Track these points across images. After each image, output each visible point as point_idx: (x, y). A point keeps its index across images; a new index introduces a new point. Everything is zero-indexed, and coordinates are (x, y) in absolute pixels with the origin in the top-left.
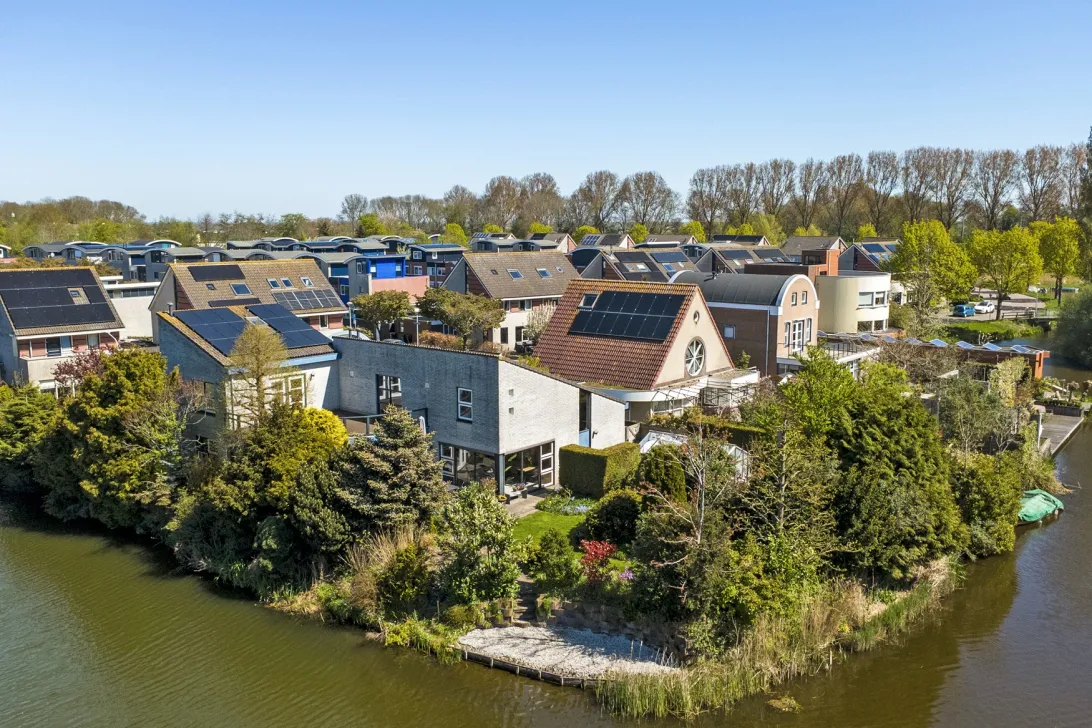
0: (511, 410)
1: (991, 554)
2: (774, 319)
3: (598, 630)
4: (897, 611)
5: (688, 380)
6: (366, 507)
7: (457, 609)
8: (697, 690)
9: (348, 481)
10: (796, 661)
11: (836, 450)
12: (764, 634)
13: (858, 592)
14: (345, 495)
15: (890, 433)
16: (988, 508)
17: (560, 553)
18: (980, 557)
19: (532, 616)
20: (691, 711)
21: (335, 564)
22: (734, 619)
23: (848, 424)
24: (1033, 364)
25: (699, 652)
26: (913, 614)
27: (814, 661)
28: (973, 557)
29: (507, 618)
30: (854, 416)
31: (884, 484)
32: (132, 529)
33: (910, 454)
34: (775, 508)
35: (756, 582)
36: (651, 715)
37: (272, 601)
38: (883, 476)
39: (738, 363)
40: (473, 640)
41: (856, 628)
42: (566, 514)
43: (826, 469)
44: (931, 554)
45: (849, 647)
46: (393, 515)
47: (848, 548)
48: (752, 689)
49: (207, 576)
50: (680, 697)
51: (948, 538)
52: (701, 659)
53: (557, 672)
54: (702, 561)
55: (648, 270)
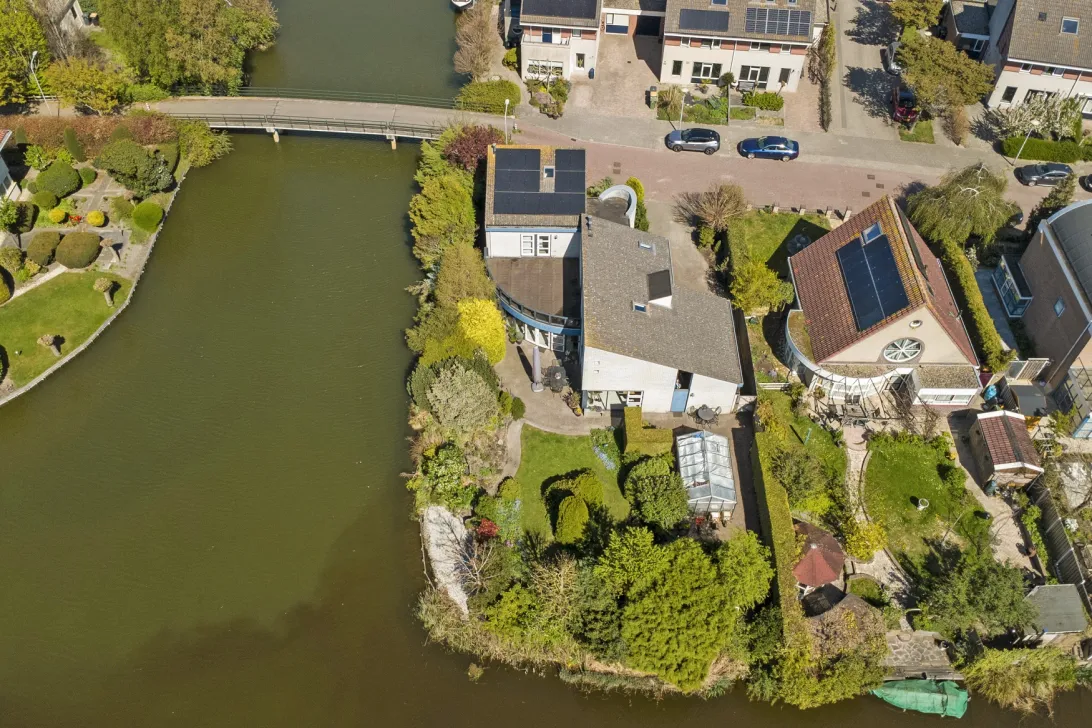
0: (598, 371)
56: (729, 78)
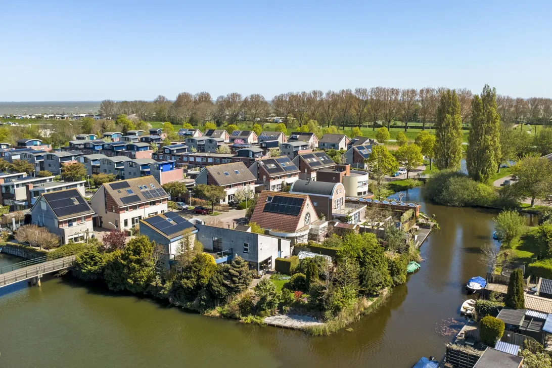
0: (261, 249)
1: (399, 284)
2: (331, 200)
3: (300, 315)
4: (375, 303)
5: (306, 227)
6: (232, 285)
7: (262, 312)
8: (329, 327)
9: (226, 278)
10: (351, 319)
11: (359, 262)
12: (343, 313)
13: (365, 299)
14: (226, 282)
15: (372, 257)
16: (398, 272)
17: (288, 295)
18: (396, 285)
19: (282, 312)
20: (329, 333)
21: (223, 301)
22: (337, 310)
23: (361, 254)
24: (415, 211)
25: (328, 319)
26: (379, 304)
27: (356, 318)
28: (395, 285)
29: (275, 313)
30: (363, 252)
31: (371, 271)
32: (142, 293)
33: (377, 262)
34: (344, 279)
35: (341, 300)
36: (319, 335)
37: (204, 313)
38: (371, 269)
39: (320, 217)
40: (267, 320)
41: (365, 309)
42: (280, 280)
43: (357, 268)
44: (383, 287)
45: (364, 314)
46: (240, 287)
47: (363, 289)
48: (341, 327)
49: (180, 307)
50: (325, 330)
51: (388, 283)
52: (329, 320)
53: (293, 327)
54: (329, 296)
55: (275, 167)
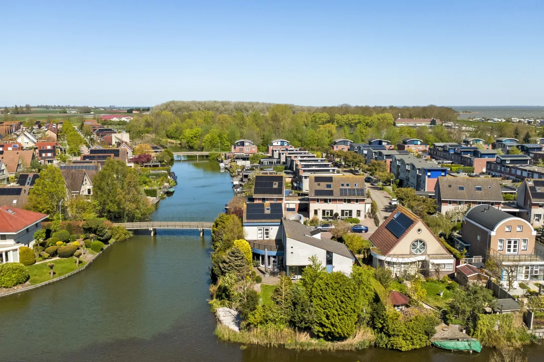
0: (292, 253)
2: (490, 237)
56: (337, 215)
